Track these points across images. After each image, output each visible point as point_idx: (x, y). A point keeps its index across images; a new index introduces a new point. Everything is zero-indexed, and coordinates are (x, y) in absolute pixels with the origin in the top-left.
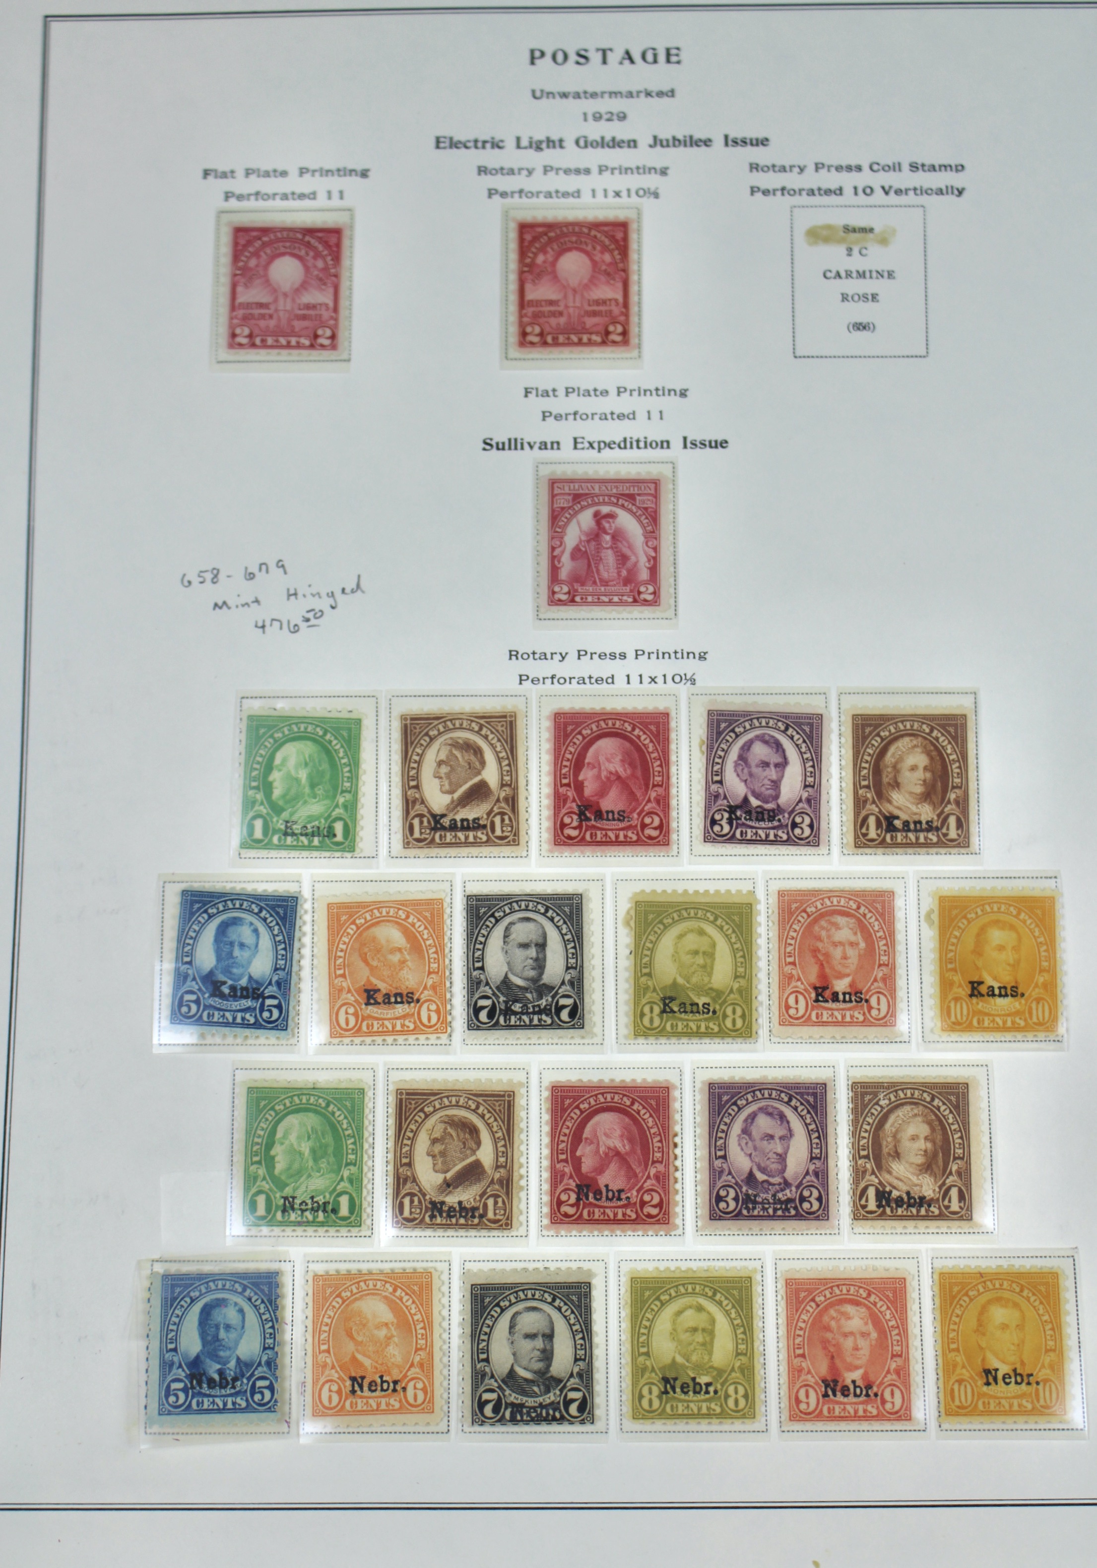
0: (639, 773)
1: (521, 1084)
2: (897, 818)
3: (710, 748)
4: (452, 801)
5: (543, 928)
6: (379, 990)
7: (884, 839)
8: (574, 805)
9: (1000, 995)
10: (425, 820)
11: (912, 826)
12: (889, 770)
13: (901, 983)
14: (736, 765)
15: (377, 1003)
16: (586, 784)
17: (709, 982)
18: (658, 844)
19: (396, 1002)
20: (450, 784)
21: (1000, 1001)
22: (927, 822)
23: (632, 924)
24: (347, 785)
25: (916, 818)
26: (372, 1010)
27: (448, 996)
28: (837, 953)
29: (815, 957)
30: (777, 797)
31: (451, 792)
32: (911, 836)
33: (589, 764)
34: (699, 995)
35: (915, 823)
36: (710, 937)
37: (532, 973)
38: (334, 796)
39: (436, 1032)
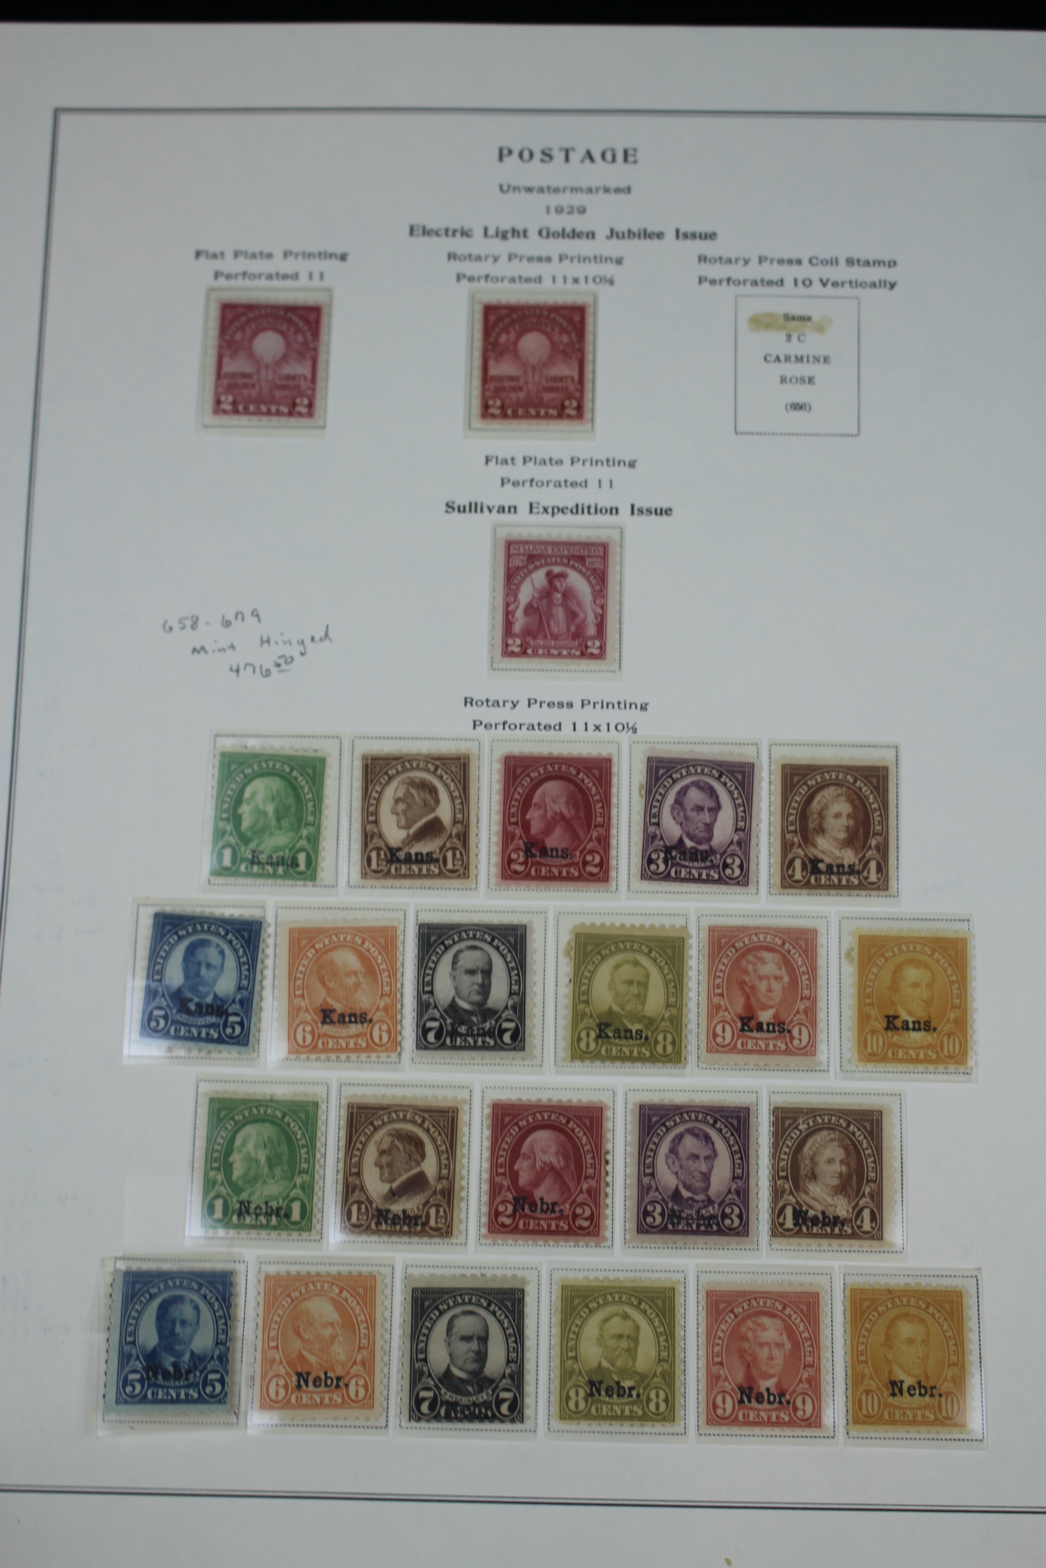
0: (582, 814)
1: (464, 1101)
2: (822, 861)
3: (649, 792)
4: (408, 836)
5: (489, 956)
6: (334, 1011)
7: (809, 881)
8: (521, 842)
9: (914, 1029)
10: (382, 853)
11: (835, 869)
12: (815, 816)
13: (821, 1015)
14: (673, 808)
15: (332, 1022)
16: (532, 823)
17: (643, 1010)
18: (598, 880)
19: (350, 1022)
20: (407, 820)
21: (915, 1035)
22: (850, 866)
23: (572, 954)
24: (311, 818)
25: (839, 862)
26: (327, 1029)
27: (399, 1017)
28: (763, 986)
29: (742, 989)
30: (710, 839)
31: (407, 827)
32: (835, 878)
33: (535, 804)
34: (632, 1022)
35: (838, 866)
36: (644, 968)
37: (477, 998)
38: (299, 829)
39: (387, 1050)
